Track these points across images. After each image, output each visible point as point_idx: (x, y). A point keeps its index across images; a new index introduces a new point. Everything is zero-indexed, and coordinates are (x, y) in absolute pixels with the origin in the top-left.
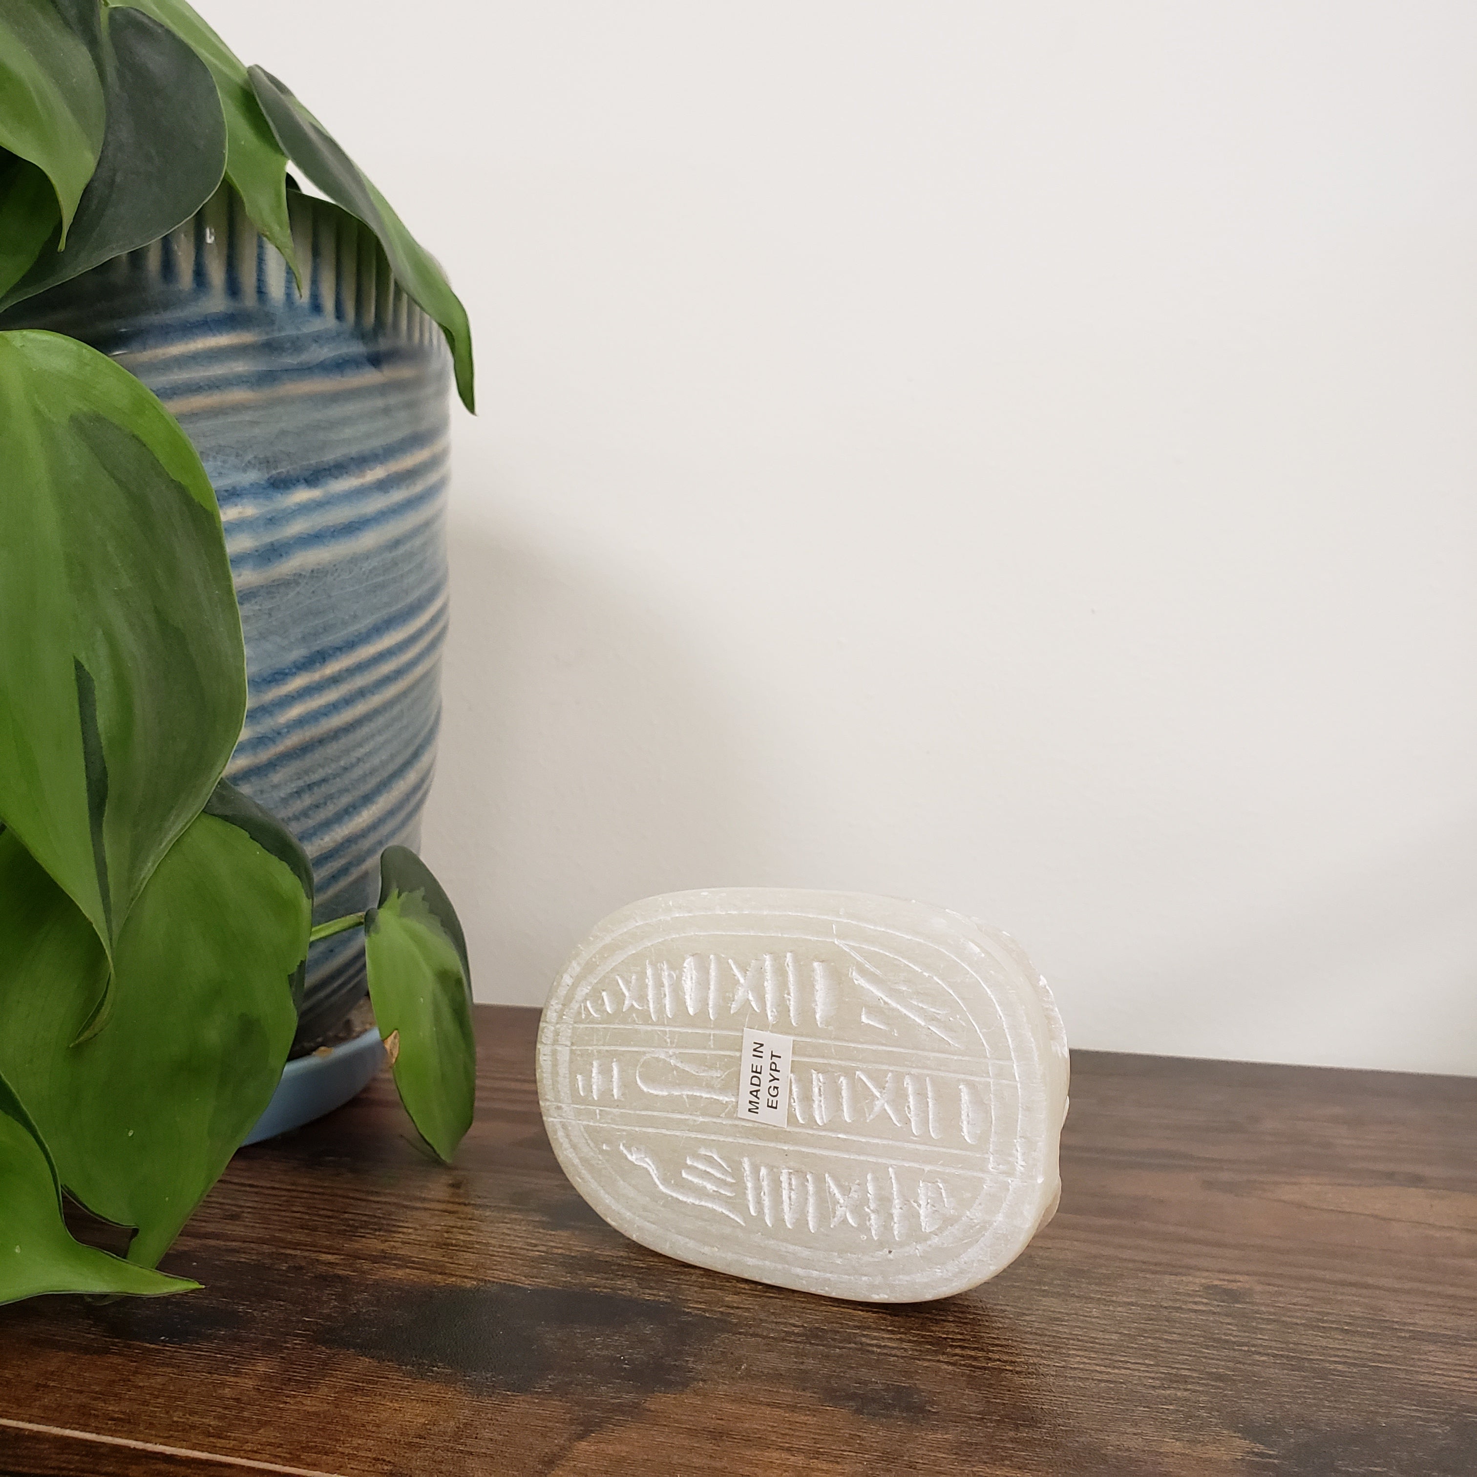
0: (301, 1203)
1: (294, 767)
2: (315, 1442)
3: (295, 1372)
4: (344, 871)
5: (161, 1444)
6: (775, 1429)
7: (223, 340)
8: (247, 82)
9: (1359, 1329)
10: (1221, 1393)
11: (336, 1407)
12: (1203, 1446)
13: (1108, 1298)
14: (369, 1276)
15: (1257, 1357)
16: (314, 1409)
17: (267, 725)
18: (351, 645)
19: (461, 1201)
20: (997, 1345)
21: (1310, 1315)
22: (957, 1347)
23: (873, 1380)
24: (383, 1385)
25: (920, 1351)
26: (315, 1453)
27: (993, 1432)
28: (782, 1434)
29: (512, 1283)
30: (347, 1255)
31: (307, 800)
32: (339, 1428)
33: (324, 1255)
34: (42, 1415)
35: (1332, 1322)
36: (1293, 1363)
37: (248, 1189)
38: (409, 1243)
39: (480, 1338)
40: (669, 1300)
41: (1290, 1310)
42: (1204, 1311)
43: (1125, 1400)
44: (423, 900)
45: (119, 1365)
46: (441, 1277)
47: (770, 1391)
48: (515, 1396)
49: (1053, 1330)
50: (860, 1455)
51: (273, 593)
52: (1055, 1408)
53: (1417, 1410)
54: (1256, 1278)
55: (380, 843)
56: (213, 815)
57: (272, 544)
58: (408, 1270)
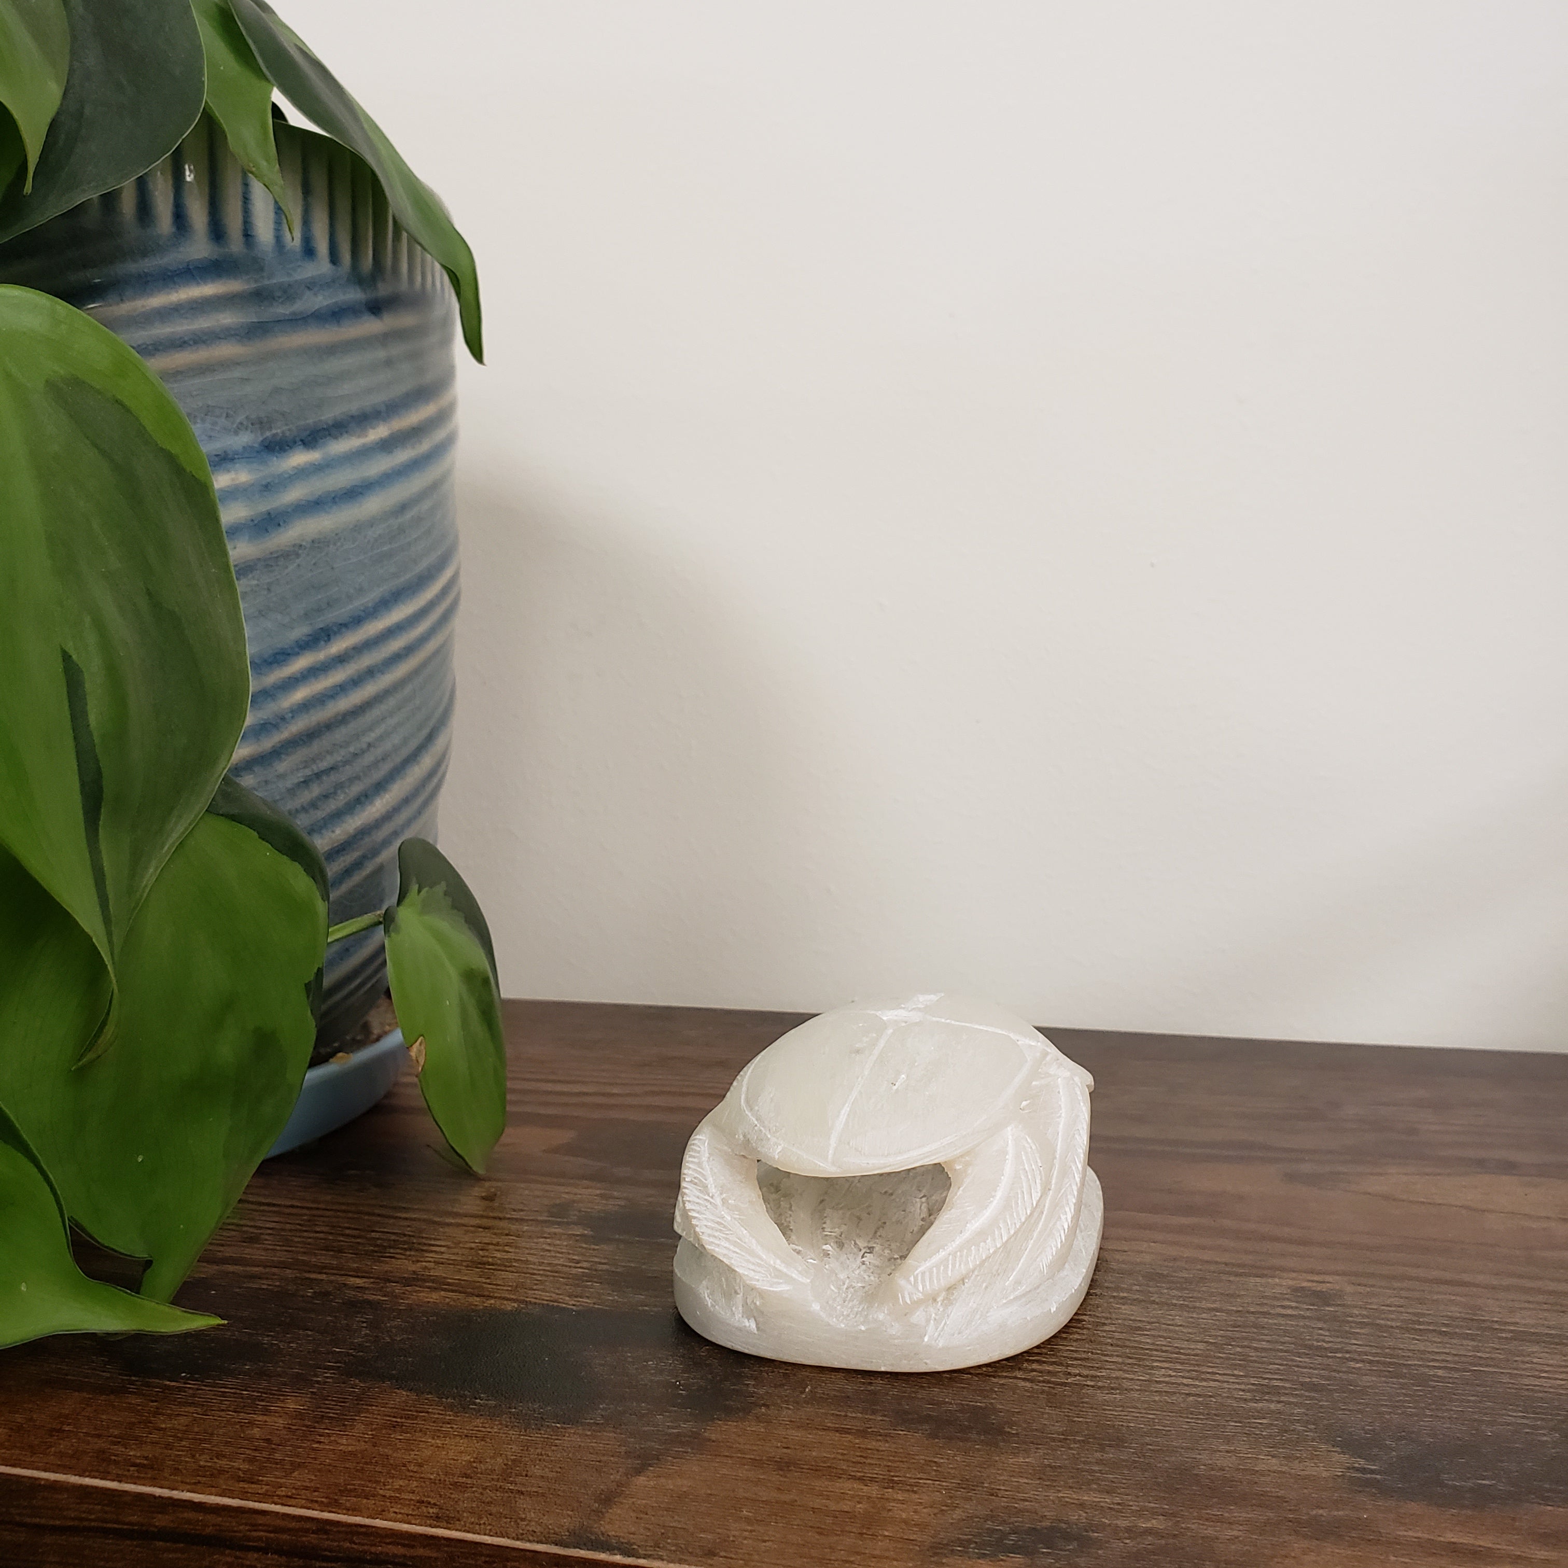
0: (323, 1222)
1: (301, 754)
2: (354, 1485)
3: (327, 1408)
4: (358, 865)
5: (188, 1491)
6: (845, 1457)
7: (207, 289)
9: (1457, 1330)
10: (1316, 1404)
11: (375, 1446)
12: (1300, 1462)
13: (1191, 1305)
14: (401, 1301)
15: (1352, 1364)
16: (350, 1449)
17: (269, 710)
18: (357, 621)
19: (495, 1215)
20: (1076, 1359)
21: (1405, 1316)
23: (947, 1400)
24: (425, 1420)
26: (355, 1497)
27: (1077, 1454)
28: (854, 1462)
29: (556, 1304)
30: (377, 1278)
31: (316, 790)
32: (378, 1469)
33: (352, 1279)
34: (58, 1462)
35: (1429, 1324)
36: (1391, 1370)
37: (266, 1208)
38: (442, 1263)
39: (524, 1366)
41: (1383, 1312)
42: (1291, 1316)
43: (1215, 1415)
44: (445, 895)
45: (139, 1405)
46: (478, 1299)
47: (837, 1415)
48: (565, 1428)
49: (1135, 1341)
50: (938, 1483)
51: (272, 566)
52: (1142, 1426)
53: (1524, 1417)
54: (1346, 1278)
55: (396, 834)
56: (217, 814)
57: (268, 513)
58: (443, 1292)
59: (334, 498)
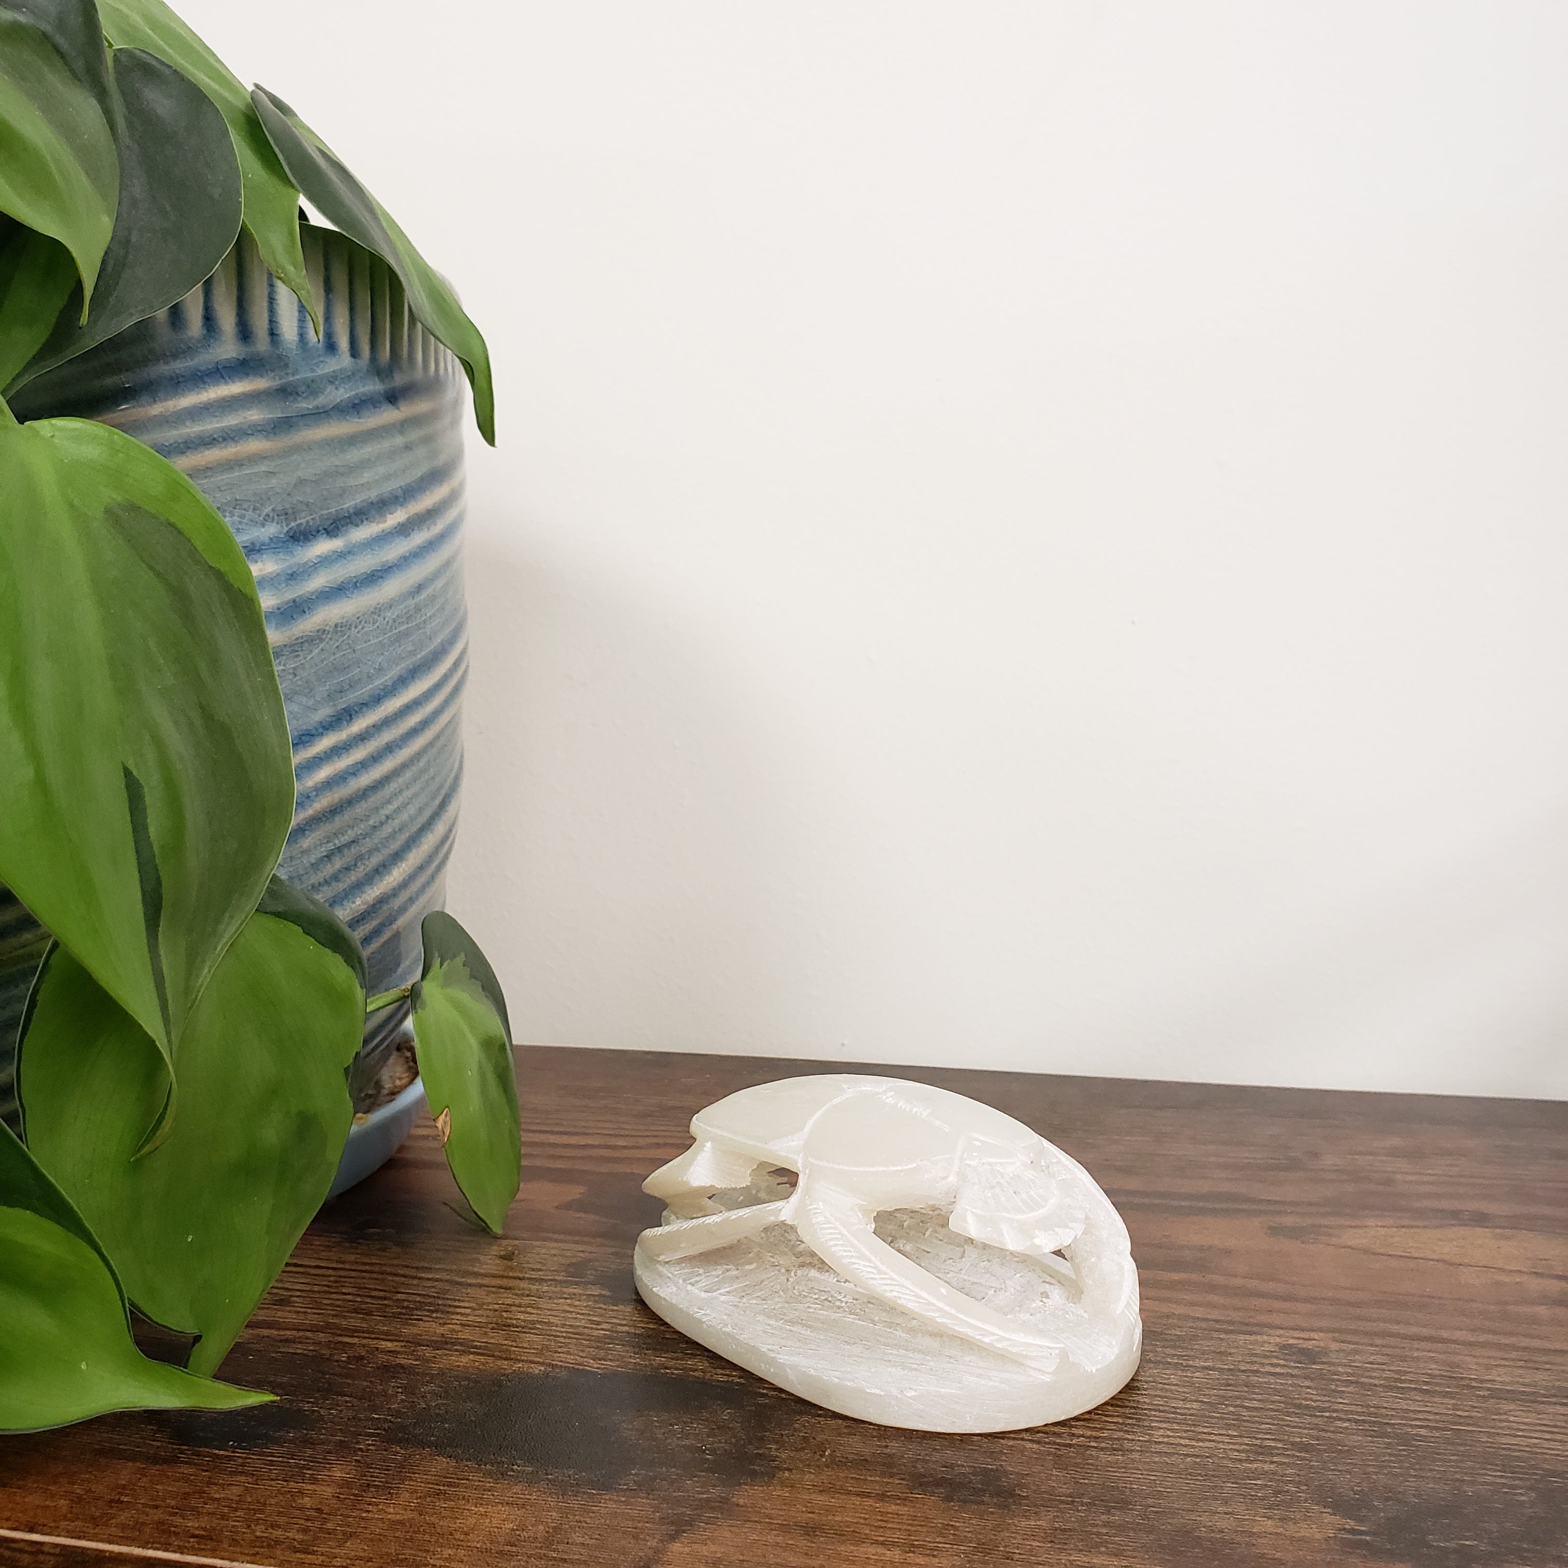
0: (350, 1283)
1: (323, 831)
3: (372, 1476)
4: (377, 932)
5: (248, 1562)
6: (867, 1522)
7: (236, 388)
8: (248, 106)
9: (1437, 1388)
10: (1307, 1465)
11: (421, 1515)
12: (1294, 1523)
13: (1184, 1363)
14: (433, 1365)
15: (1339, 1423)
16: (398, 1517)
18: (377, 699)
19: (515, 1274)
21: (1388, 1374)
23: (959, 1462)
24: (466, 1487)
27: (1086, 1516)
28: (876, 1526)
29: (581, 1367)
30: (407, 1342)
31: (338, 863)
32: (427, 1537)
33: (383, 1343)
34: (121, 1535)
35: (1411, 1382)
36: (1375, 1429)
38: (468, 1326)
39: (556, 1431)
40: (742, 1381)
41: (1366, 1369)
42: (1280, 1374)
43: (1213, 1476)
44: (464, 966)
45: (191, 1475)
46: (506, 1362)
47: (856, 1478)
48: (600, 1495)
50: (956, 1547)
51: (297, 651)
52: (1144, 1488)
53: (1502, 1477)
54: (1330, 1335)
55: (411, 900)
56: (266, 913)
57: (294, 601)
58: (472, 1356)
59: (355, 583)
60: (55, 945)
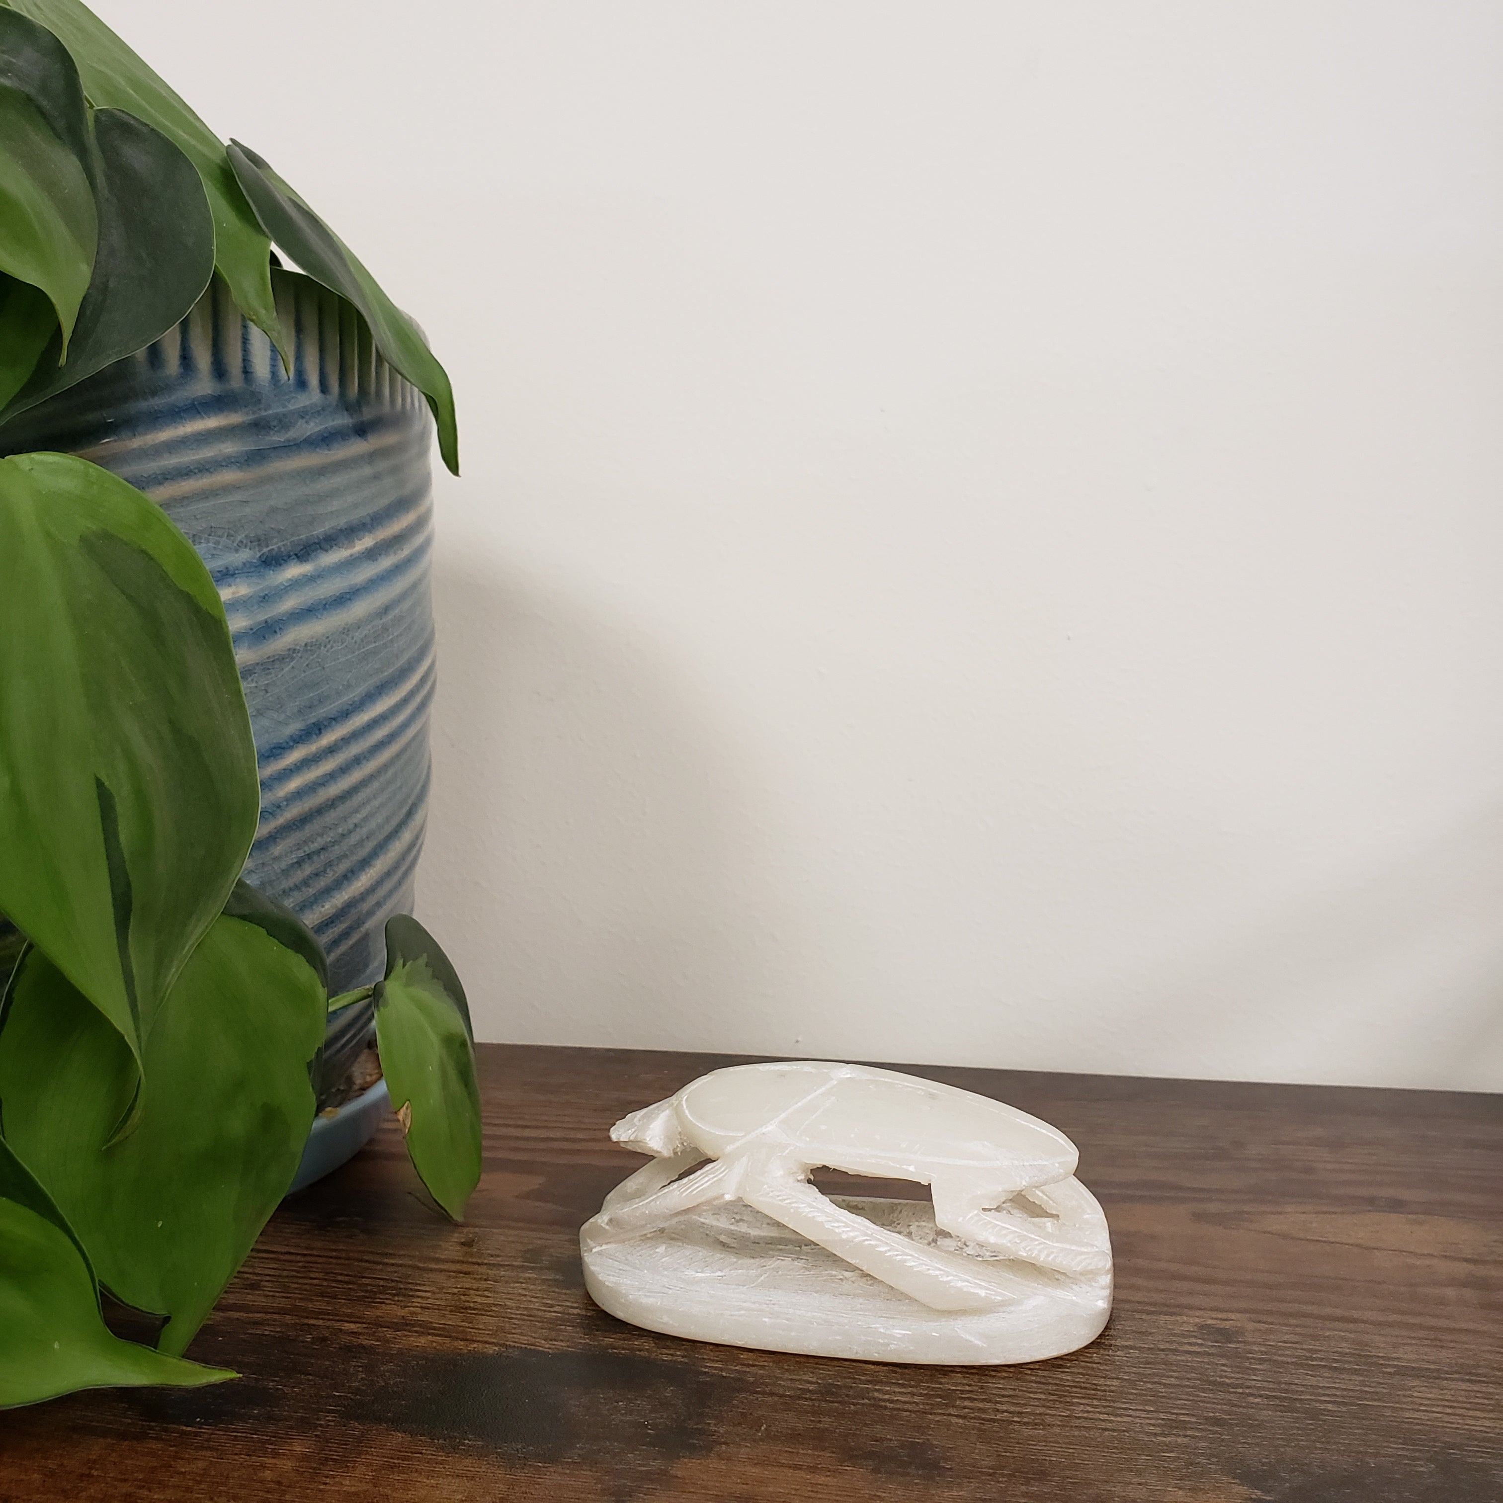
0: (317, 1268)
1: (293, 838)
3: (330, 1451)
4: (346, 934)
6: (798, 1492)
7: (212, 422)
8: (225, 161)
9: (1346, 1366)
10: (1219, 1438)
11: (375, 1487)
12: (1204, 1494)
14: (393, 1346)
15: (1251, 1399)
16: (353, 1489)
17: (267, 799)
18: (345, 714)
19: (474, 1260)
20: (1003, 1396)
21: (1300, 1352)
22: (965, 1399)
23: (888, 1436)
24: (419, 1461)
25: (931, 1404)
27: (1006, 1487)
28: (805, 1497)
29: (533, 1347)
30: (369, 1323)
31: (308, 869)
33: (347, 1325)
35: (1322, 1359)
36: (1286, 1404)
37: (264, 1255)
38: (428, 1308)
39: (507, 1407)
40: (686, 1360)
41: (1279, 1348)
42: (1198, 1353)
43: (1128, 1449)
44: (426, 966)
45: (159, 1450)
46: (462, 1343)
47: (790, 1452)
48: (546, 1467)
49: (1056, 1378)
51: (269, 669)
52: (1063, 1460)
53: (1403, 1449)
54: (1247, 1316)
55: (379, 904)
56: (233, 915)
57: (266, 622)
58: (430, 1337)
59: (325, 605)
60: (30, 947)
